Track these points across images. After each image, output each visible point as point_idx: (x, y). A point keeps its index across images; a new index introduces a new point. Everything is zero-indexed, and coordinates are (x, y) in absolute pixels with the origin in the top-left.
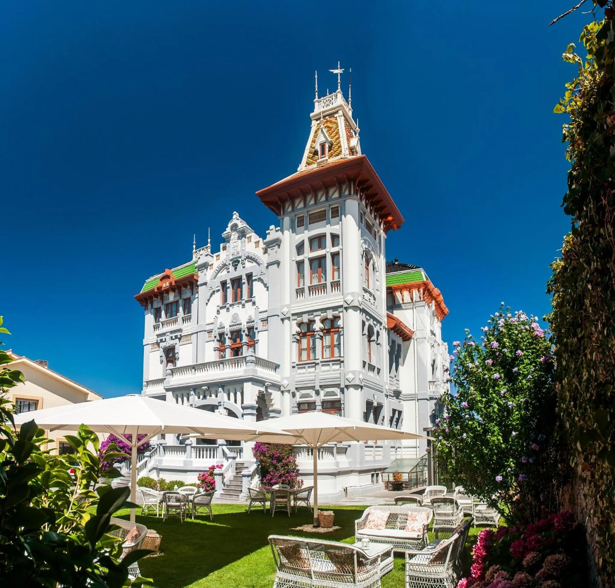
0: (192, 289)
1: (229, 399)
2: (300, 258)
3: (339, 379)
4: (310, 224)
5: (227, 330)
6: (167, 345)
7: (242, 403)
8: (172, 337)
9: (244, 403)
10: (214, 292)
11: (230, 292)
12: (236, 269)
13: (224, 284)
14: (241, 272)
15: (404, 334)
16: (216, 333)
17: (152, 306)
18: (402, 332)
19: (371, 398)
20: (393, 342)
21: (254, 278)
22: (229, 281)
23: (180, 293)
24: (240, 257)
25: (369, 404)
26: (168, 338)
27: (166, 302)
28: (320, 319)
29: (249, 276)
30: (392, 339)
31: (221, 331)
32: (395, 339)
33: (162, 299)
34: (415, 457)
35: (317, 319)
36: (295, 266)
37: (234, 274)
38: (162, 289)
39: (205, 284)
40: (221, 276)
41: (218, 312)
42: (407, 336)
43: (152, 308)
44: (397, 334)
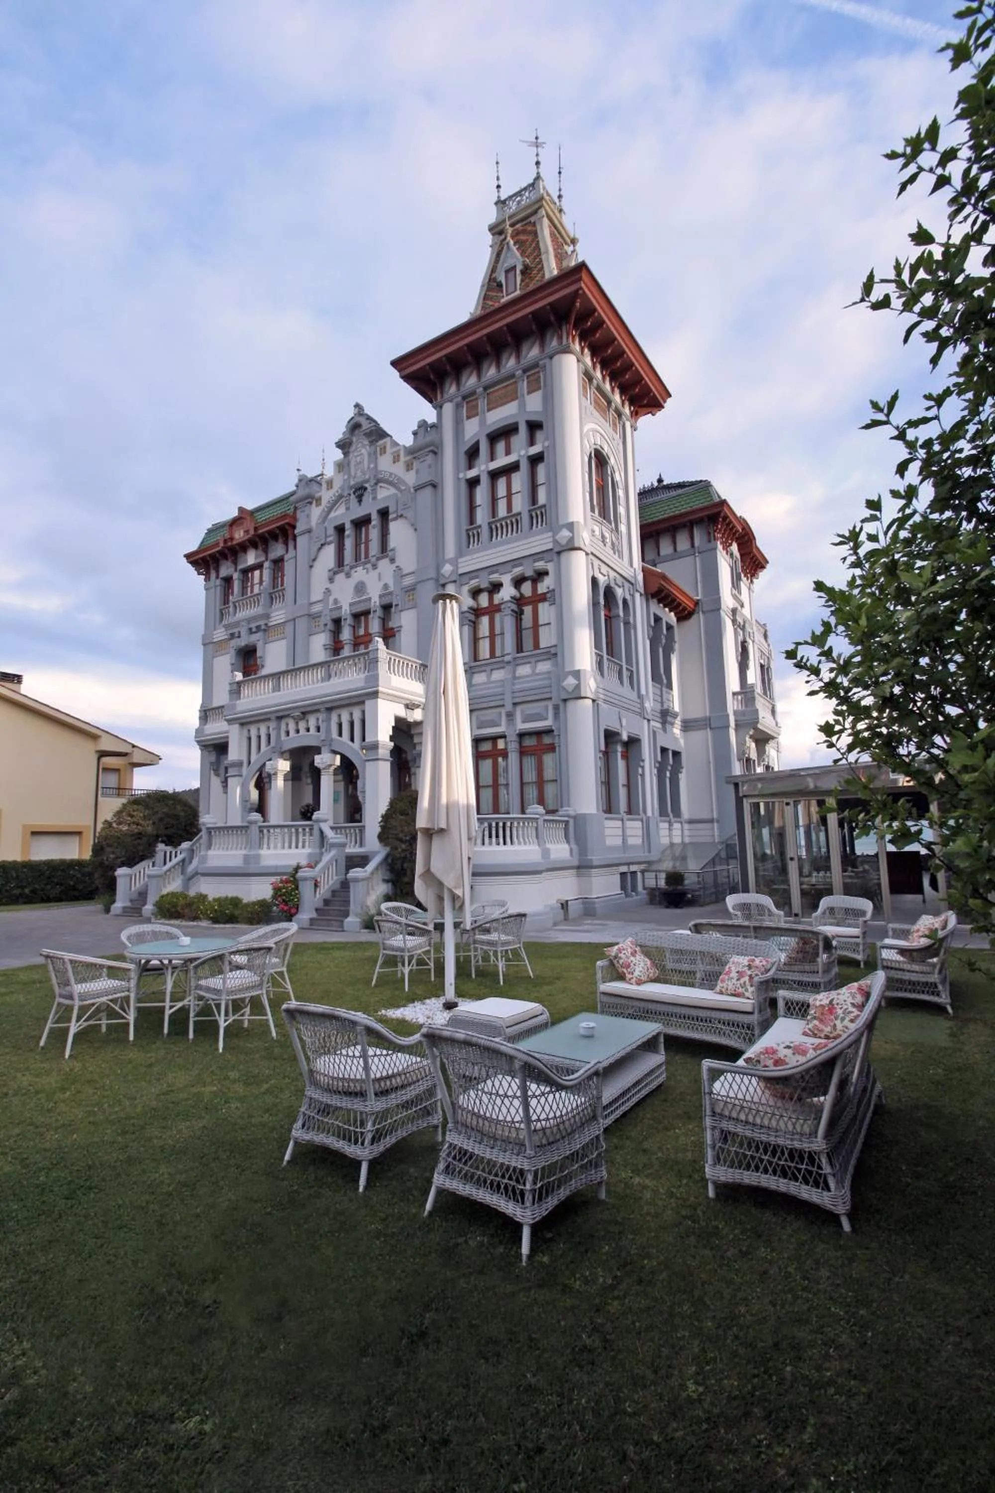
0: (286, 543)
1: (340, 735)
2: (472, 473)
3: (547, 690)
4: (489, 410)
5: (346, 611)
6: (243, 644)
7: (364, 740)
8: (250, 629)
9: (367, 740)
10: (322, 545)
11: (349, 543)
12: (360, 501)
13: (340, 530)
14: (369, 507)
15: (679, 604)
16: (327, 619)
17: (217, 572)
18: (674, 600)
19: (614, 726)
20: (657, 619)
21: (391, 517)
22: (348, 526)
23: (266, 551)
24: (367, 481)
25: (610, 736)
26: (244, 632)
27: (241, 566)
28: (512, 579)
29: (384, 514)
30: (655, 615)
31: (335, 615)
32: (660, 613)
33: (235, 563)
34: (709, 840)
35: (506, 580)
36: (464, 487)
37: (359, 512)
38: (235, 542)
39: (309, 531)
40: (336, 517)
41: (331, 580)
42: (684, 609)
43: (217, 577)
44: (665, 606)
